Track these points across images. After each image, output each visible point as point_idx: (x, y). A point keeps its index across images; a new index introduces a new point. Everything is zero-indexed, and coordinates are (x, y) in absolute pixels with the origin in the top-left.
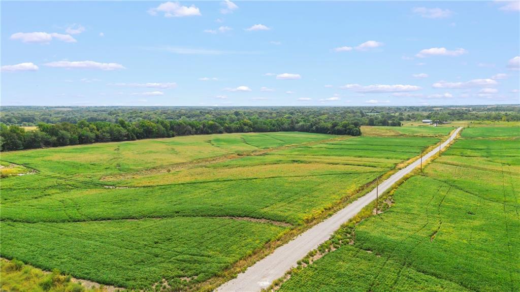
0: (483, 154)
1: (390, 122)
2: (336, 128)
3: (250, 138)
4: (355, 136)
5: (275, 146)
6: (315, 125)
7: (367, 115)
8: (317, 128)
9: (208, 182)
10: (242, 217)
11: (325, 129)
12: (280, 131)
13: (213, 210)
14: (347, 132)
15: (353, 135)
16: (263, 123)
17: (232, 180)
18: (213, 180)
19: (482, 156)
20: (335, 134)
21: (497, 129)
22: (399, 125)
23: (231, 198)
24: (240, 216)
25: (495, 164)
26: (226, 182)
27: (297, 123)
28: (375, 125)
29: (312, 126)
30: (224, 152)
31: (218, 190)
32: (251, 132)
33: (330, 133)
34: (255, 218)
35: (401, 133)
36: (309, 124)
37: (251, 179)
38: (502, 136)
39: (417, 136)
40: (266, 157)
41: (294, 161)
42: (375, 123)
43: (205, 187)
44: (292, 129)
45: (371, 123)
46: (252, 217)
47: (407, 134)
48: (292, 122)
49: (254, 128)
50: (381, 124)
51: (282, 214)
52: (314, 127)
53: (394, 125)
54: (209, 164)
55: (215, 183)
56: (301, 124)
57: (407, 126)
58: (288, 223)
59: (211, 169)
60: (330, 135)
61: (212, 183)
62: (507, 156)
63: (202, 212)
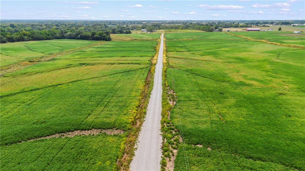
0: (186, 50)
1: (124, 31)
2: (95, 36)
3: (32, 45)
4: (108, 41)
5: (57, 51)
6: (79, 34)
7: (108, 27)
8: (81, 36)
9: (15, 94)
10: (72, 131)
11: (87, 37)
12: (54, 39)
13: (38, 130)
14: (102, 38)
15: (107, 40)
16: (39, 33)
17: (38, 89)
18: (19, 91)
20: (95, 40)
21: (180, 34)
22: (130, 33)
23: (49, 110)
24: (70, 131)
25: (196, 55)
26: (34, 92)
27: (66, 33)
28: (116, 33)
29: (77, 35)
30: (15, 60)
31: (30, 102)
32: (30, 40)
33: (91, 40)
34: (85, 130)
35: (135, 38)
36: (74, 33)
37: (56, 86)
39: (144, 40)
40: (56, 62)
41: (81, 64)
42: (116, 32)
43: (15, 100)
44: (62, 37)
45: (114, 32)
46: (83, 130)
47: (138, 39)
48: (62, 32)
49: (32, 37)
50: (119, 33)
51: (108, 120)
52: (79, 36)
53: (127, 33)
54: (5, 73)
55: (23, 94)
56: (68, 33)
57: (135, 34)
58: (118, 129)
59: (11, 79)
60: (91, 41)
61: (20, 95)
62: (198, 50)
63: (26, 134)
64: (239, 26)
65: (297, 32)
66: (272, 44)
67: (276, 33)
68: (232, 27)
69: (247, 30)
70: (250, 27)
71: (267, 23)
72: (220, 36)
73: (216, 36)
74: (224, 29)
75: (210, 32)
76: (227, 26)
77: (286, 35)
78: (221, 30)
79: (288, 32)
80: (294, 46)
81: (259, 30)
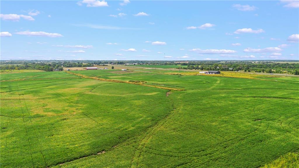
0: (7, 90)
19: (7, 92)
21: (13, 75)
25: (15, 95)
38: (16, 79)
62: (21, 90)
64: (82, 66)
65: (123, 70)
66: (99, 80)
67: (109, 71)
68: (76, 66)
69: (86, 69)
70: (92, 66)
71: (107, 63)
72: (58, 75)
73: (53, 76)
74: (65, 69)
75: (49, 71)
76: (70, 65)
77: (115, 72)
78: (62, 70)
79: (119, 70)
80: (113, 80)
81: (97, 69)
